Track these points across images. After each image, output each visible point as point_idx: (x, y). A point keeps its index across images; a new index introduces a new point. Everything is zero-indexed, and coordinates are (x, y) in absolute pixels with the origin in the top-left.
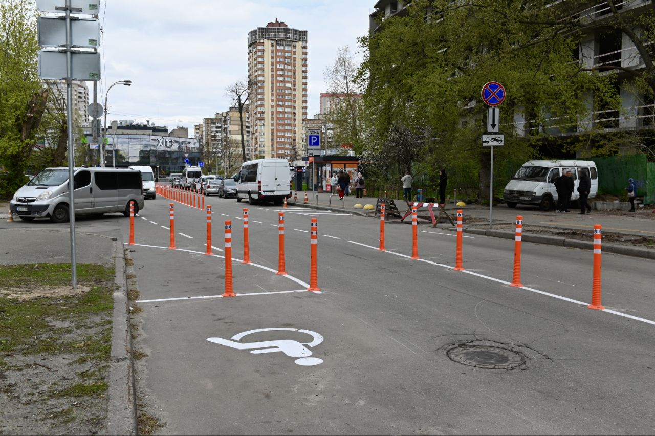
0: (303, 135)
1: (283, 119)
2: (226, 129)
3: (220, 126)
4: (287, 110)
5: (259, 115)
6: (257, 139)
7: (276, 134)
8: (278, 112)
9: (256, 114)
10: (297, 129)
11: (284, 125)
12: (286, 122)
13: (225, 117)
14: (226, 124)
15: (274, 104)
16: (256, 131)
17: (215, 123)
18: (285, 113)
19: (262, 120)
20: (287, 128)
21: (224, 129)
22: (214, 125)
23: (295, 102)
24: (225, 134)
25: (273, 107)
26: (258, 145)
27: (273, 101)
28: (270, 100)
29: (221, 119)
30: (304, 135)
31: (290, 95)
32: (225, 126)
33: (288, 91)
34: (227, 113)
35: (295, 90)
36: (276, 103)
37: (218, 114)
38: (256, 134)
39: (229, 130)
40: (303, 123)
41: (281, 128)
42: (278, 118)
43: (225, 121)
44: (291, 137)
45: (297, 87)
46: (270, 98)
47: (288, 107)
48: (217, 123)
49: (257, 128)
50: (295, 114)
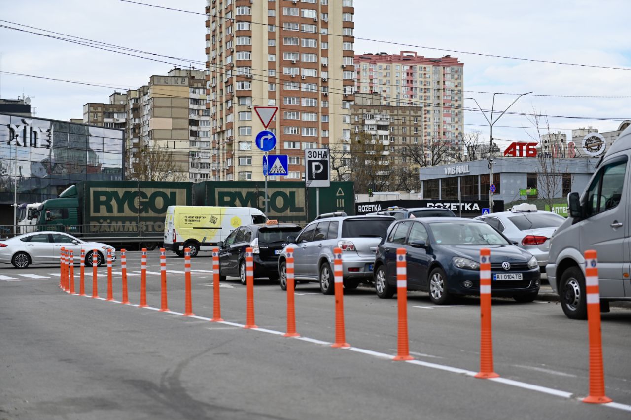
0: (344, 133)
1: (298, 94)
2: (137, 127)
3: (122, 120)
4: (307, 73)
5: (237, 86)
6: (230, 144)
7: (281, 132)
8: (284, 79)
9: (229, 83)
10: (331, 120)
11: (300, 110)
12: (304, 102)
13: (137, 99)
14: (139, 118)
15: (275, 58)
16: (230, 126)
17: (110, 115)
18: (301, 80)
19: (245, 97)
20: (306, 117)
21: (134, 129)
22: (110, 120)
23: (325, 53)
24: (136, 141)
25: (271, 65)
26: (236, 161)
27: (271, 51)
28: (266, 50)
29: (124, 106)
30: (348, 134)
31: (314, 36)
32: (137, 121)
33: (309, 28)
34: (143, 91)
35: (325, 24)
36: (281, 57)
37: (119, 94)
38: (229, 134)
39: (145, 130)
40: (344, 105)
41: (291, 117)
42: (284, 94)
43: (136, 110)
44: (316, 140)
45: (329, 18)
46: (266, 43)
47: (309, 65)
48: (116, 116)
49: (230, 119)
50: (325, 82)
